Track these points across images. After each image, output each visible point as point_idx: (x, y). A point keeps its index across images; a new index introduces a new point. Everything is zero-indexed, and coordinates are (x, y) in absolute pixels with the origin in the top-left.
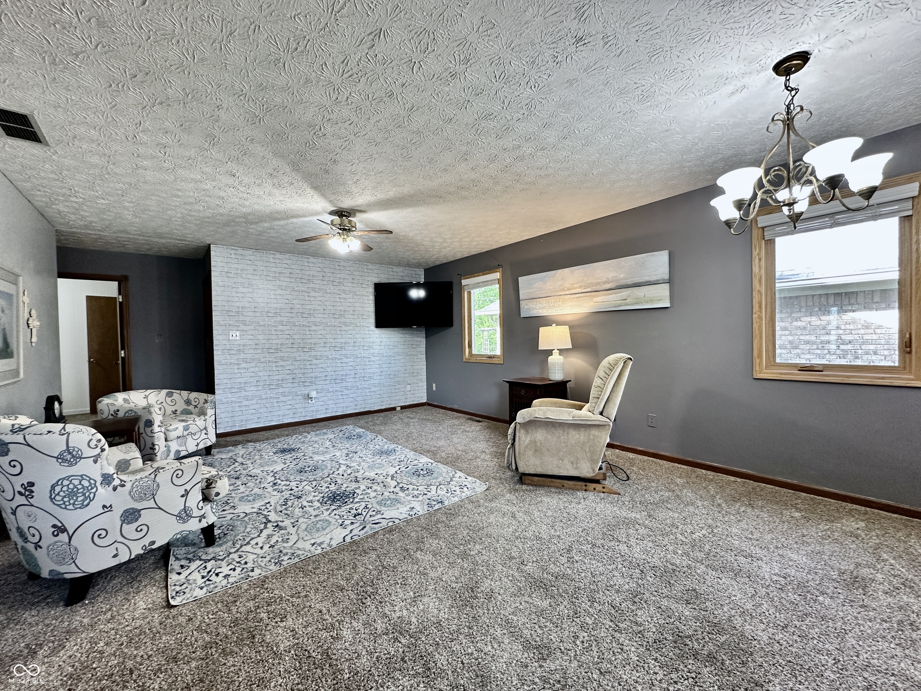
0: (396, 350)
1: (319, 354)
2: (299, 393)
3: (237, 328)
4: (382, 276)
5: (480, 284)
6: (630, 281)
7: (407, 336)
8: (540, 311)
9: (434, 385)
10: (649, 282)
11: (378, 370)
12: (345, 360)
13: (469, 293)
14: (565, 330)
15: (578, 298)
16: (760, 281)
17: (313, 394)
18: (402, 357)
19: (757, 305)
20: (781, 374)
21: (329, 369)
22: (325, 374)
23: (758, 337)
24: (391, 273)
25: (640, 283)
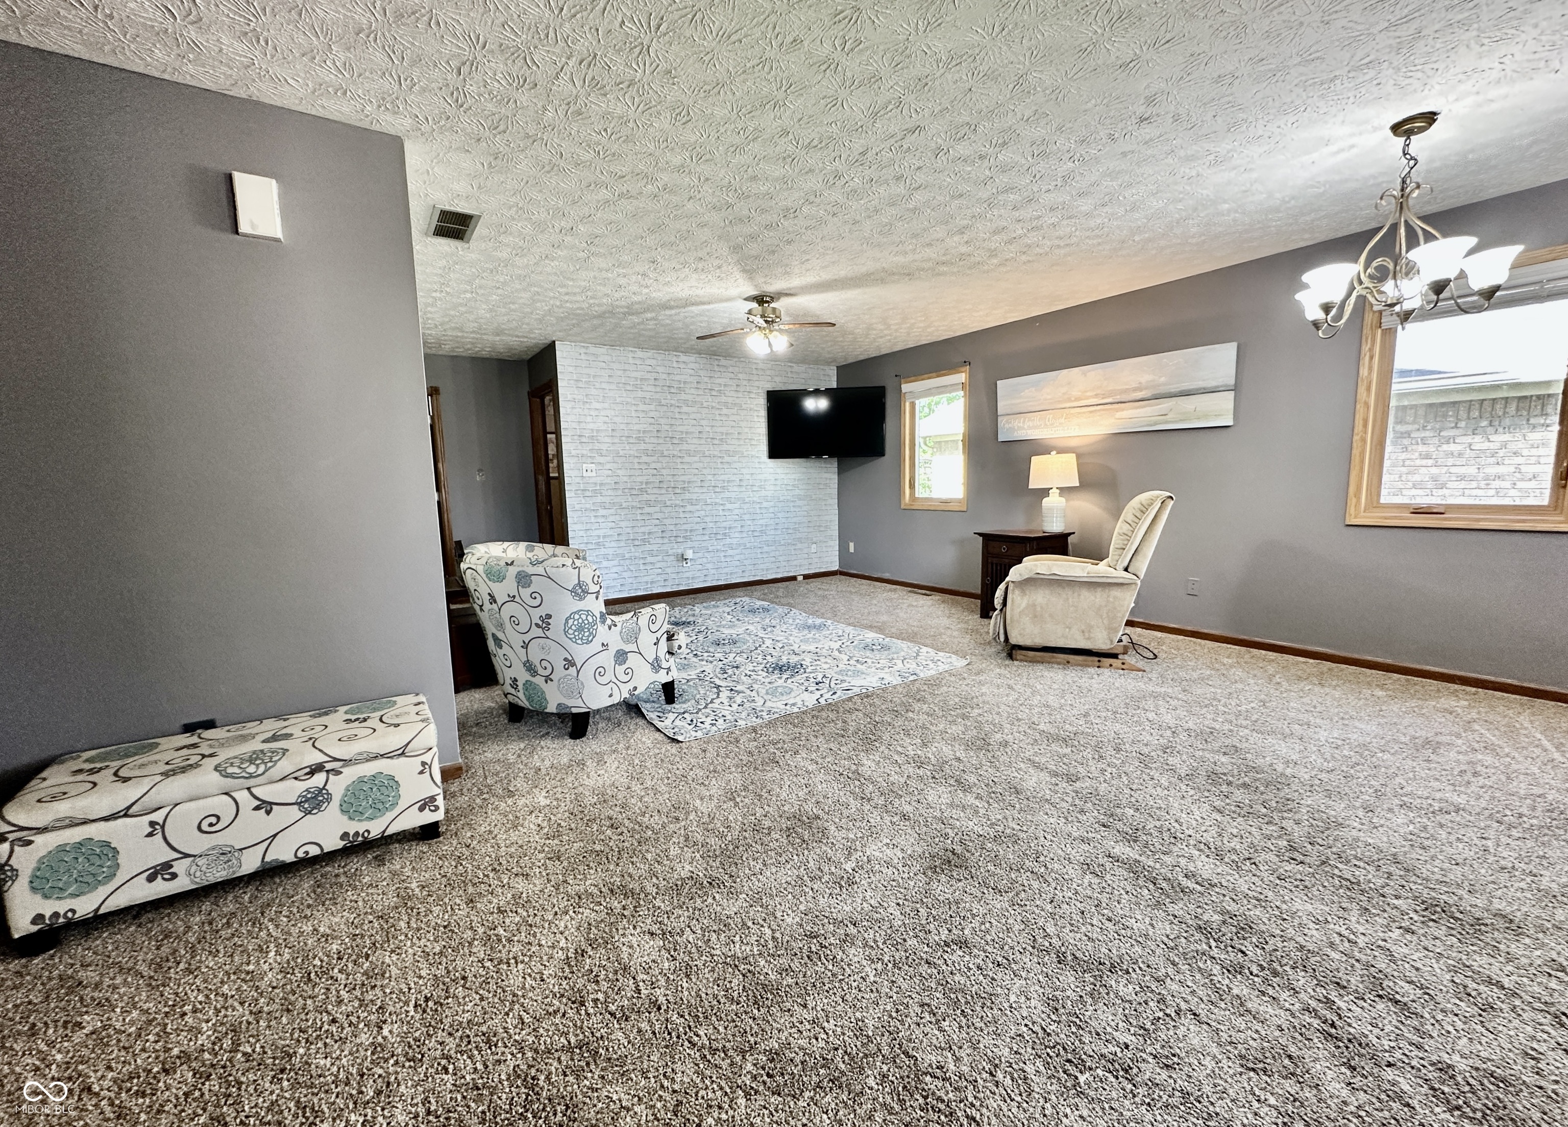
0: (797, 492)
1: (694, 497)
2: (670, 552)
3: (590, 460)
4: (778, 379)
5: (933, 391)
6: (1174, 388)
7: (811, 471)
8: (1029, 432)
9: (852, 545)
10: (1204, 389)
11: (772, 522)
12: (728, 506)
13: (913, 405)
14: (1070, 460)
15: (1091, 412)
16: (1368, 389)
17: (689, 554)
18: (805, 502)
19: (1361, 422)
20: (1386, 518)
21: (708, 519)
22: (703, 525)
23: (1357, 468)
24: (790, 375)
25: (1190, 390)
